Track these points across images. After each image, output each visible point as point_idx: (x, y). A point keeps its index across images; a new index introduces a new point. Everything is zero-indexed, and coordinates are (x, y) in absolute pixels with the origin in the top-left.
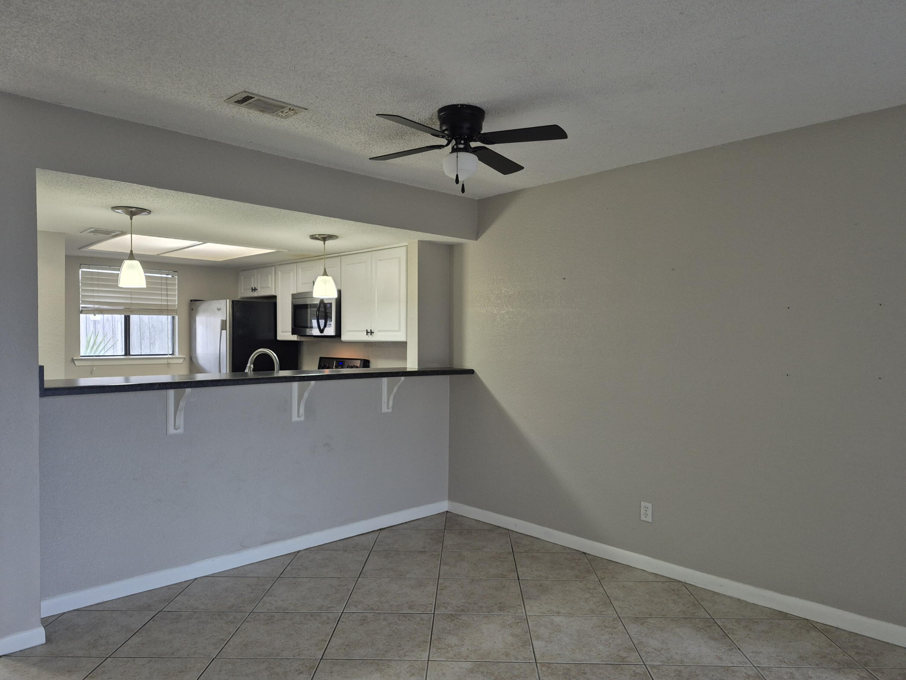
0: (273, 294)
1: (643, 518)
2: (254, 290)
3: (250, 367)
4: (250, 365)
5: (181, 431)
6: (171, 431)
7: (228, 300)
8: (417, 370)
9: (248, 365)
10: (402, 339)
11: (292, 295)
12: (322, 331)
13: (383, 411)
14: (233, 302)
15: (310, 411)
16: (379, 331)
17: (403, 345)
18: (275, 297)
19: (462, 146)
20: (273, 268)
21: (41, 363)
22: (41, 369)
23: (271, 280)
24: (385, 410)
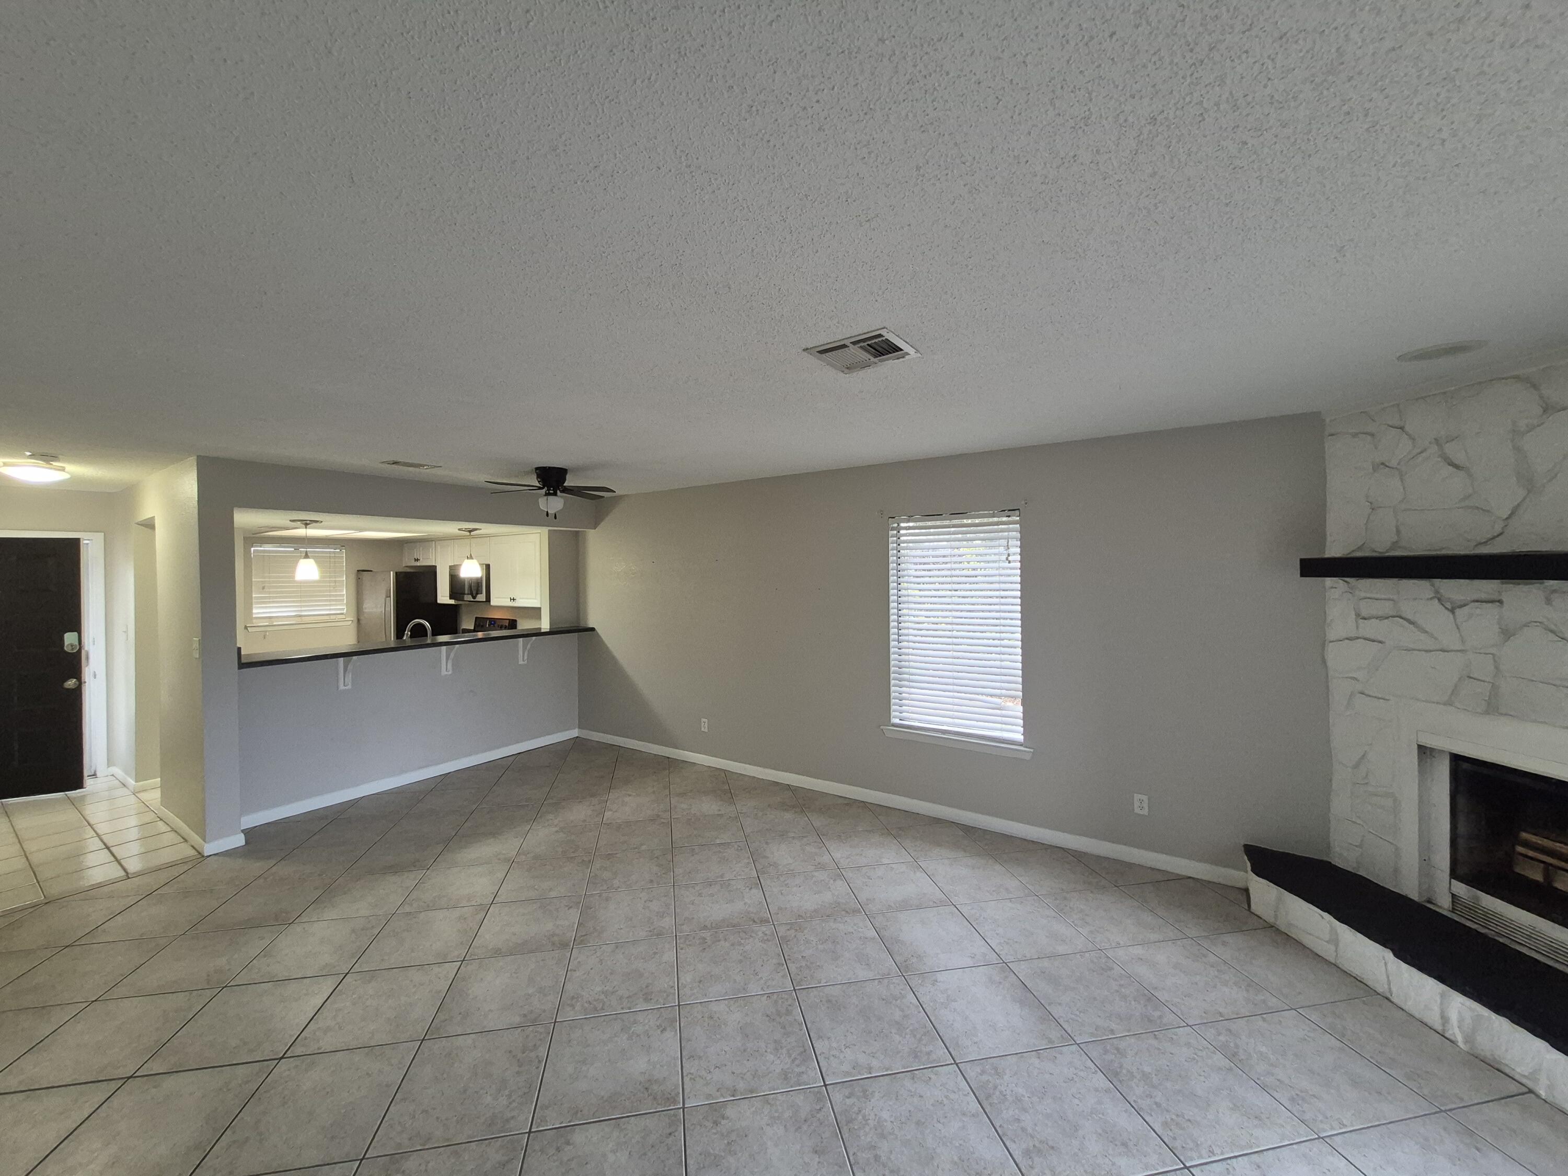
0: (434, 564)
1: (703, 729)
2: (417, 560)
3: (407, 634)
4: (407, 633)
5: (349, 687)
6: (342, 687)
7: (392, 573)
8: (548, 630)
9: (406, 632)
10: (538, 605)
11: (450, 566)
12: (474, 598)
13: (520, 663)
14: (396, 573)
15: (456, 666)
16: (520, 598)
17: (538, 610)
18: (435, 567)
19: (551, 492)
20: (434, 542)
21: (238, 645)
22: (239, 649)
23: (432, 553)
24: (521, 662)
